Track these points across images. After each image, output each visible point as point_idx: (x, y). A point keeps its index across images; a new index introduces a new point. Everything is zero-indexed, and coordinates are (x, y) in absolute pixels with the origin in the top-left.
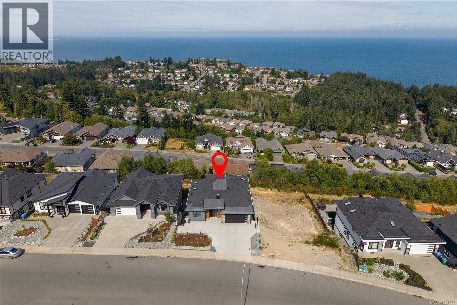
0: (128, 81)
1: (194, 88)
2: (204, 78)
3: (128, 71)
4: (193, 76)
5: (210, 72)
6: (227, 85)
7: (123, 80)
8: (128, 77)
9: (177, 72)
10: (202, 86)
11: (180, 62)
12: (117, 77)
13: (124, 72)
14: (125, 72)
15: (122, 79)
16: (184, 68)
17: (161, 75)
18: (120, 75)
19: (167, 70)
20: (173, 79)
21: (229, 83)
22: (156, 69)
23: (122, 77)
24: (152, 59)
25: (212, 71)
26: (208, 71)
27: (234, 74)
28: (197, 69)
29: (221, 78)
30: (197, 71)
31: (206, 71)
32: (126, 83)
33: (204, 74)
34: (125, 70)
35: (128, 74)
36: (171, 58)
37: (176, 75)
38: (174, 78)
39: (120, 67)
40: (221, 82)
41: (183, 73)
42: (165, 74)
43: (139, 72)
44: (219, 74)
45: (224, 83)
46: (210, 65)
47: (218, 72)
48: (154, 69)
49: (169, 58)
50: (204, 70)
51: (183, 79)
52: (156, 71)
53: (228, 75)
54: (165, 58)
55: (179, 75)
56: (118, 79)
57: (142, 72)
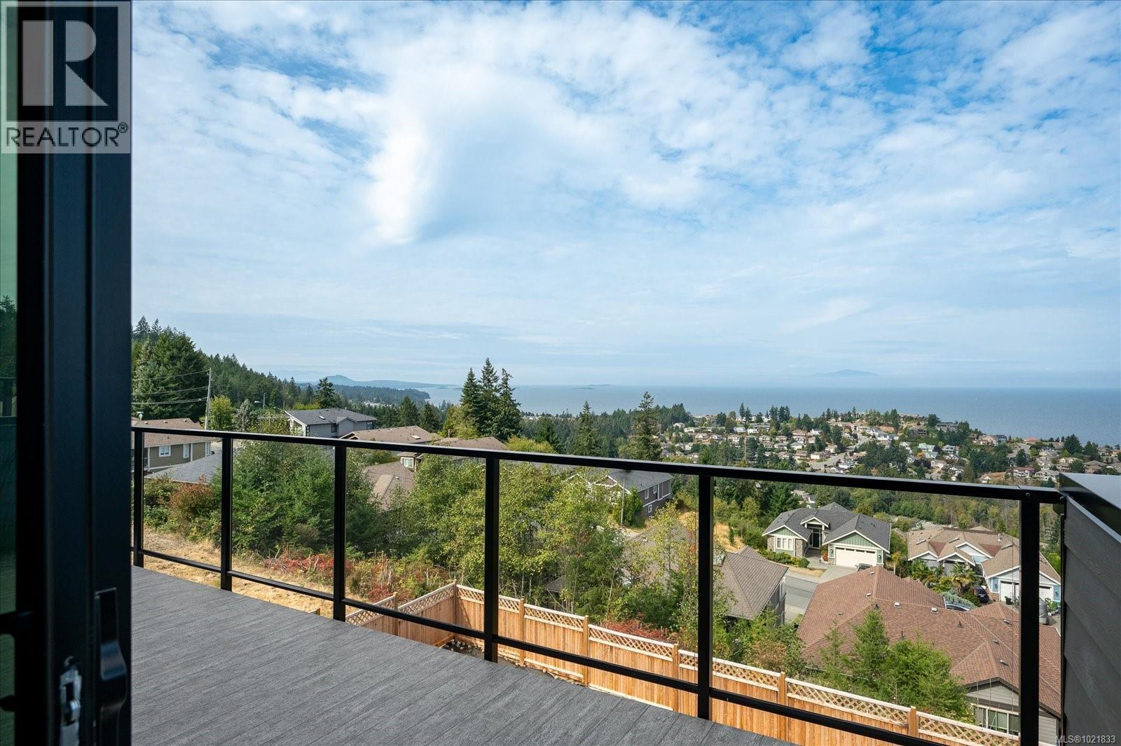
0: (688, 447)
1: (834, 468)
2: (862, 448)
3: (692, 429)
4: (836, 444)
5: (879, 439)
6: (926, 468)
7: (678, 445)
8: (690, 439)
9: (798, 435)
10: (856, 466)
11: (806, 416)
12: (667, 439)
13: (682, 431)
14: (686, 430)
15: (677, 442)
16: (816, 428)
17: (761, 439)
18: (674, 435)
19: (773, 429)
20: (786, 448)
21: (933, 464)
22: (752, 428)
23: (678, 440)
24: (746, 408)
25: (885, 437)
26: (874, 437)
27: (948, 446)
28: (847, 430)
29: (911, 452)
30: (846, 435)
31: (869, 436)
32: (683, 451)
33: (863, 440)
34: (686, 427)
35: (689, 434)
36: (787, 408)
37: (794, 441)
38: (788, 446)
39: (678, 422)
40: (910, 460)
41: (810, 437)
42: (768, 438)
43: (714, 432)
44: (904, 444)
45: (917, 463)
46: (881, 425)
47: (903, 439)
48: (746, 427)
49: (782, 409)
50: (864, 434)
51: (812, 449)
52: (750, 431)
53: (931, 448)
54: (773, 408)
55: (801, 440)
56: (670, 443)
57: (720, 433)
